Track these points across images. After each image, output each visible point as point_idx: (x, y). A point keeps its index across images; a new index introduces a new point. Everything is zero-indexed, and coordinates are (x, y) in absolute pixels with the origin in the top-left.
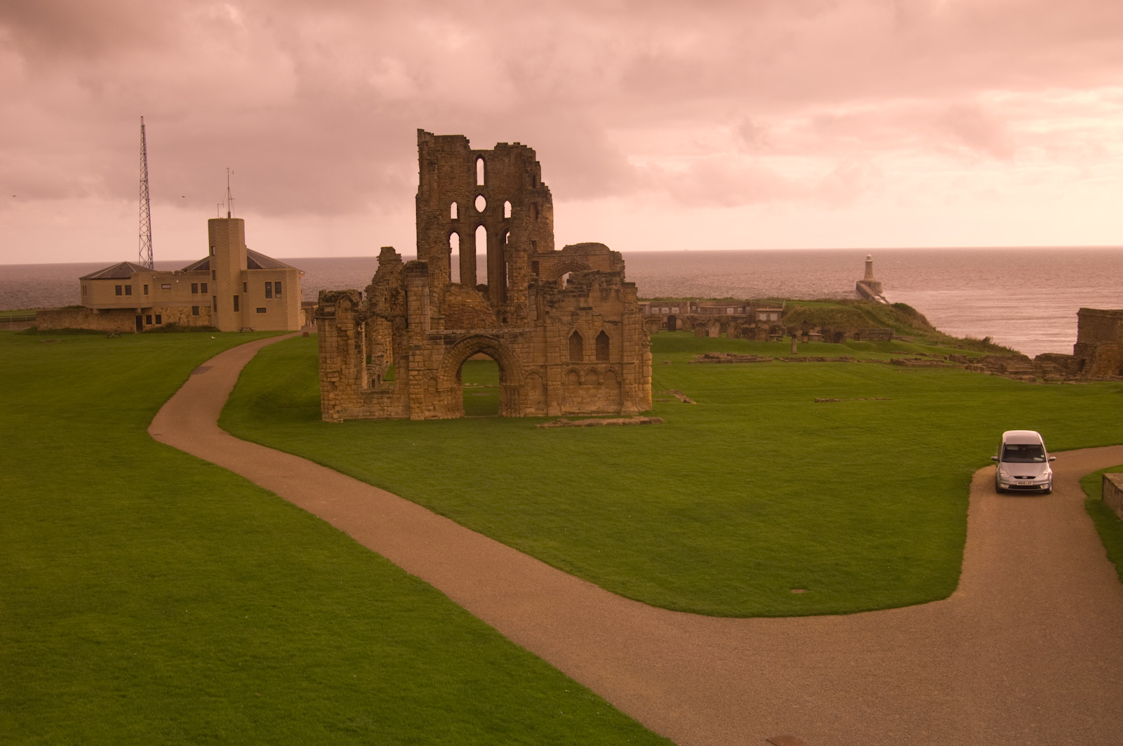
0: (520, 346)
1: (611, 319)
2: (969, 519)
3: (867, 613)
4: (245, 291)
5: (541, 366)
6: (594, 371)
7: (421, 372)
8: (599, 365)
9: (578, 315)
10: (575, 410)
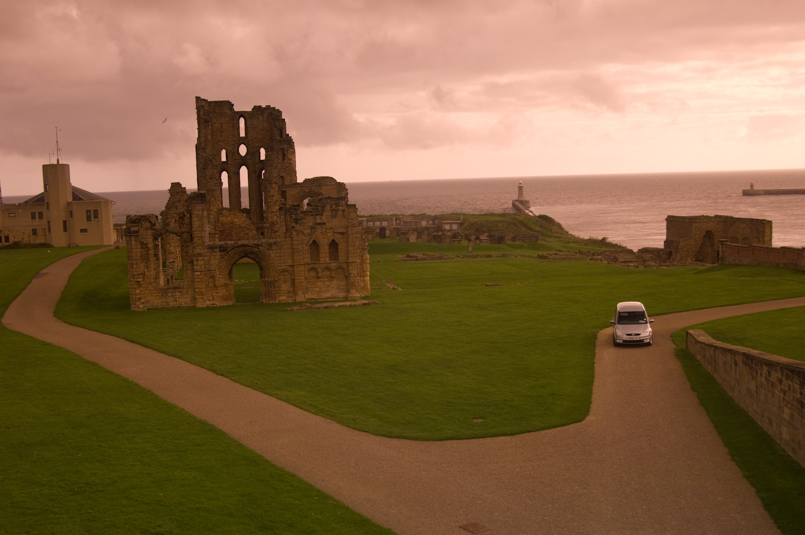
0: (274, 252)
1: (339, 231)
2: (596, 365)
3: (527, 434)
4: (72, 217)
5: (290, 266)
6: (328, 268)
7: (202, 273)
8: (332, 264)
9: (315, 228)
10: (315, 297)
